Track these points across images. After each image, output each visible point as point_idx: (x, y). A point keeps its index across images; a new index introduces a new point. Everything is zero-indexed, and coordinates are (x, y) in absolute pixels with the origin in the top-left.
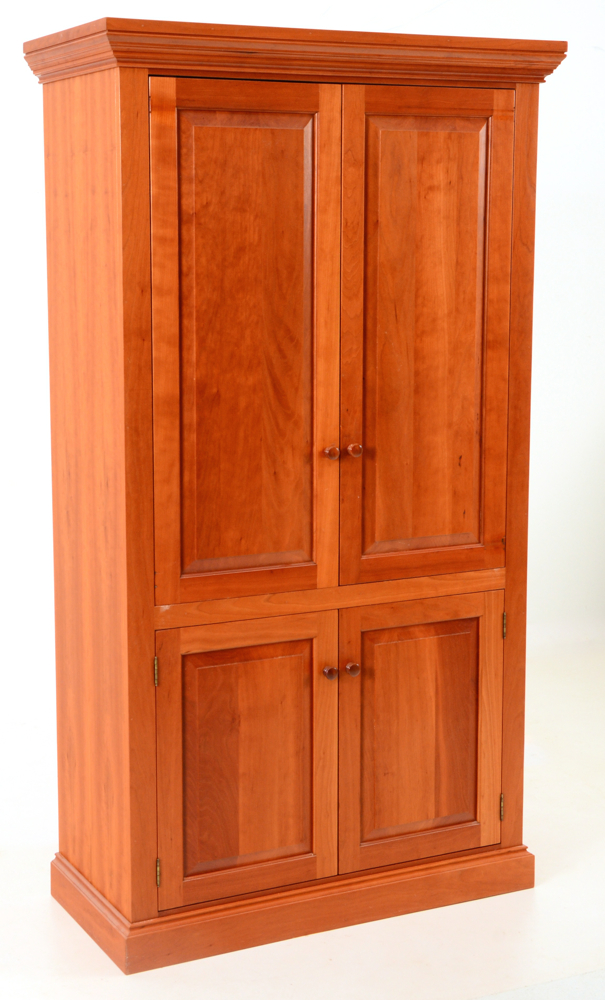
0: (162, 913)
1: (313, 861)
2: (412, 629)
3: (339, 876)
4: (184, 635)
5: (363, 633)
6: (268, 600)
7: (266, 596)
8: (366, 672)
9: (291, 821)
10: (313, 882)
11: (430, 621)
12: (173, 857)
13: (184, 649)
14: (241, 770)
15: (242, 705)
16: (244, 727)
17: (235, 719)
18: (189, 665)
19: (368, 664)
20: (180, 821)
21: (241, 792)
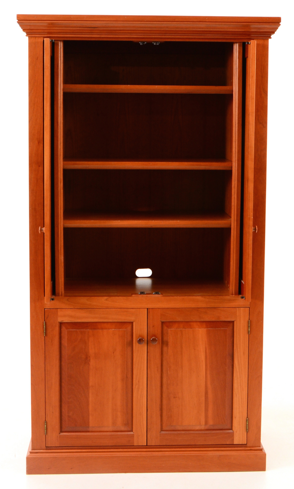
0: (47, 448)
1: (133, 436)
2: (192, 323)
3: (147, 446)
4: (60, 313)
5: (163, 323)
6: (106, 300)
7: (106, 298)
8: (164, 343)
9: (119, 414)
10: (132, 447)
11: (202, 320)
12: (54, 421)
13: (60, 320)
14: (91, 384)
15: (92, 351)
16: (92, 362)
17: (87, 359)
18: (64, 328)
19: (165, 339)
20: (57, 404)
21: (90, 395)
